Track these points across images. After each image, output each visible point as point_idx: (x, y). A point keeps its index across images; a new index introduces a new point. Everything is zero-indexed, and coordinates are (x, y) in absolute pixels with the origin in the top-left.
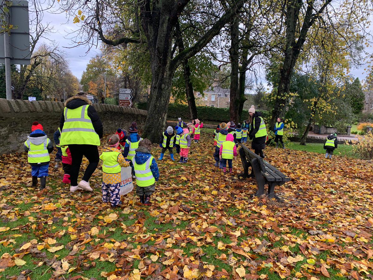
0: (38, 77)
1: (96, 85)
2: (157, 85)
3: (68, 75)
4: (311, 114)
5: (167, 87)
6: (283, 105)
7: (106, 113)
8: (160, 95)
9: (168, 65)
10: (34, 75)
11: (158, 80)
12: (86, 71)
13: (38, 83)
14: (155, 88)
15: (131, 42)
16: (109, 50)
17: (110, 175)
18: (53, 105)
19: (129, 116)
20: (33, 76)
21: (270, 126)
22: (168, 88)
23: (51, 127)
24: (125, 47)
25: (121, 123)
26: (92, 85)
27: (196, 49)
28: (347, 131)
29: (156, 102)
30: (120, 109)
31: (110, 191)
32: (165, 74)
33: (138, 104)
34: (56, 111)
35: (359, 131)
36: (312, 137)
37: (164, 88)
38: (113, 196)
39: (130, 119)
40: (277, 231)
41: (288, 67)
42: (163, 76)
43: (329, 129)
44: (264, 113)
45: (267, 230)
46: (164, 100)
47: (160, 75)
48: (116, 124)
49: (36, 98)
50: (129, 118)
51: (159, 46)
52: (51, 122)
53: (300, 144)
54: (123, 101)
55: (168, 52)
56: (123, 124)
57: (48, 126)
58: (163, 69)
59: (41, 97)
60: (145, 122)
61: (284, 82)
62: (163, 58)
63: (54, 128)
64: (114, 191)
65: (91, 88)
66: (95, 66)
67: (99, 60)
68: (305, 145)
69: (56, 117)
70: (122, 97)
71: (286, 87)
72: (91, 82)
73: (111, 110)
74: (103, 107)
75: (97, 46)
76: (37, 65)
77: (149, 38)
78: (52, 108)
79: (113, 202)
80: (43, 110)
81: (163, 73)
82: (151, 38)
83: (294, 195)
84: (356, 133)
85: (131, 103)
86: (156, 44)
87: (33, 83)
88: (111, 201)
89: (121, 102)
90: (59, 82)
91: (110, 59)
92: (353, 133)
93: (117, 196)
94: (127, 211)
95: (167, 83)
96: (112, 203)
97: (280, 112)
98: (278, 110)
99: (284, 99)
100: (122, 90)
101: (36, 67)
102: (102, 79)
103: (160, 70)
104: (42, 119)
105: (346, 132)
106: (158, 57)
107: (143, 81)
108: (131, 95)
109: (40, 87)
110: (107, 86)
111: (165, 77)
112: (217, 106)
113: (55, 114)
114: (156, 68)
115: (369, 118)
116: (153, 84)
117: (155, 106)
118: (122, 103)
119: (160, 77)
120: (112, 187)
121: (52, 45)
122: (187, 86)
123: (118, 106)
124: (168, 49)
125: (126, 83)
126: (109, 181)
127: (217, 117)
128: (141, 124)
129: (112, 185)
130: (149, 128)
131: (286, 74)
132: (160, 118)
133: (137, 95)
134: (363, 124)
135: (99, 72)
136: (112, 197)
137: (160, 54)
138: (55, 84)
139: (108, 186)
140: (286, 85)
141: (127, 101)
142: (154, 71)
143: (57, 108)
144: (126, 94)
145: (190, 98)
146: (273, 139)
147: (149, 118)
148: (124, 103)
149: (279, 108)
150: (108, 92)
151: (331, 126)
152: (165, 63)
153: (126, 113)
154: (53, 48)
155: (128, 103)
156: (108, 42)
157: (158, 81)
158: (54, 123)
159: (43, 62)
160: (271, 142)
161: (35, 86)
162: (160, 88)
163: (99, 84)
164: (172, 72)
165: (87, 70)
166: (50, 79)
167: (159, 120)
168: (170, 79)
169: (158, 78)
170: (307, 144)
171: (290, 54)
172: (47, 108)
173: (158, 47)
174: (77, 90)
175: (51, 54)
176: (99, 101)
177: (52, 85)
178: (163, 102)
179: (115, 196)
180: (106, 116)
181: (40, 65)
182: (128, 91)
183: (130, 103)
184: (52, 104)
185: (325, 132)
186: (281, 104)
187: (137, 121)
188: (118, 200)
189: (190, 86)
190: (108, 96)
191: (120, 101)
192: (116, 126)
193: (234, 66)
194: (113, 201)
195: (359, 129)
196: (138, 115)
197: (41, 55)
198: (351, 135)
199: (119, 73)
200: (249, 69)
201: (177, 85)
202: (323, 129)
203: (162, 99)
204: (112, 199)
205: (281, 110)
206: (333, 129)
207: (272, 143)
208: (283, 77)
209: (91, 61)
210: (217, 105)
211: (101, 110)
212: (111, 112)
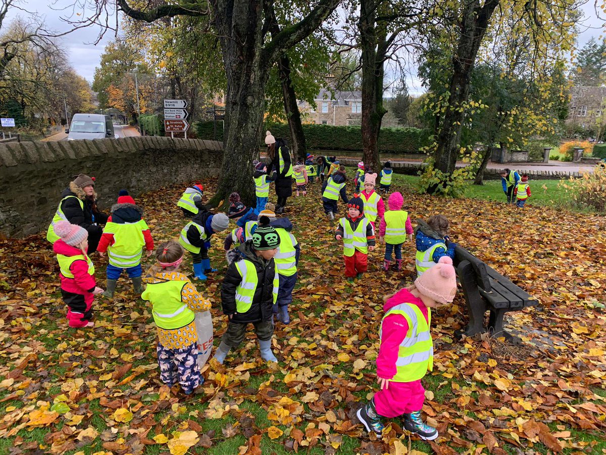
0: (13, 80)
1: (121, 93)
2: (238, 99)
3: (68, 74)
4: (508, 138)
5: (256, 101)
6: (459, 123)
7: (144, 154)
8: (244, 118)
9: (257, 58)
10: (7, 77)
11: (239, 88)
12: (100, 67)
13: (17, 92)
14: (235, 103)
15: (180, 14)
16: (138, 30)
17: (172, 332)
18: (38, 149)
19: (188, 154)
20: (5, 80)
21: (435, 161)
22: (259, 103)
23: (40, 193)
24: (168, 22)
25: (174, 168)
26: (115, 92)
27: (309, 25)
28: (543, 156)
29: (239, 132)
30: (170, 143)
31: (176, 363)
32: (252, 76)
33: (198, 125)
34: (46, 160)
35: (562, 156)
36: (491, 170)
37: (251, 104)
38: (184, 372)
39: (189, 160)
40: (552, 447)
41: (468, 53)
42: (248, 81)
43: (516, 154)
44: (412, 131)
45: (531, 445)
46: (252, 127)
47: (243, 79)
48: (165, 171)
49: (15, 120)
50: (186, 157)
51: (239, 22)
52: (38, 183)
53: (474, 184)
54: (173, 123)
55: (256, 33)
56: (176, 171)
57: (34, 191)
58: (247, 66)
59: (24, 117)
60: (215, 162)
61: (460, 82)
62: (246, 45)
63: (45, 193)
64: (185, 359)
65: (113, 97)
66: (116, 58)
67: (121, 47)
68: (482, 185)
69: (46, 173)
70: (169, 115)
71: (463, 91)
72: (111, 86)
73: (152, 146)
74: (137, 143)
75: (116, 30)
76: (9, 59)
77: (216, 6)
78: (36, 156)
79: (187, 384)
80: (18, 161)
81: (248, 76)
82: (221, 6)
83: (532, 321)
84: (557, 159)
85: (186, 125)
86: (231, 17)
87: (7, 93)
88: (182, 383)
89: (168, 123)
90: (53, 90)
91: (141, 44)
92: (552, 159)
93: (193, 371)
94: (216, 410)
95: (257, 94)
96: (185, 386)
97: (453, 136)
98: (449, 133)
99: (460, 111)
100: (168, 102)
101: (9, 64)
102: (131, 81)
103: (241, 68)
104: (18, 179)
105: (542, 158)
106: (238, 43)
107: (205, 86)
108: (184, 111)
109: (19, 97)
110: (140, 91)
111: (252, 82)
112: (332, 122)
113: (45, 167)
114: (235, 65)
115: (576, 132)
116: (231, 97)
117: (237, 139)
118: (170, 125)
119: (242, 84)
120: (180, 353)
121: (33, 21)
122: (285, 91)
123: (165, 138)
124: (256, 26)
125: (173, 88)
126: (173, 343)
127: (335, 142)
128: (210, 166)
129: (181, 350)
130: (228, 180)
131: (463, 67)
132: (247, 161)
133: (195, 108)
134: (568, 143)
135: (125, 68)
136: (183, 374)
137: (240, 37)
138: (47, 92)
139: (171, 353)
140: (463, 86)
141: (179, 121)
142: (231, 71)
143: (47, 153)
144: (175, 110)
145: (291, 114)
146: (440, 183)
147: (228, 162)
148: (174, 125)
149: (450, 128)
150: (144, 104)
151: (519, 149)
152: (251, 56)
153: (181, 149)
154: (36, 26)
155: (180, 125)
156: (136, 15)
157: (240, 92)
158: (45, 185)
159: (19, 53)
160: (436, 190)
161: (10, 98)
162: (245, 105)
163: (127, 90)
164: (265, 71)
165: (102, 64)
166: (37, 83)
167: (245, 165)
168: (261, 85)
169: (239, 85)
170: (485, 182)
171: (471, 30)
172: (26, 155)
173: (237, 24)
174: (89, 101)
175: (33, 37)
176: (129, 120)
177: (40, 95)
178: (251, 130)
179: (189, 371)
180: (145, 160)
181: (16, 59)
182: (180, 104)
183: (184, 126)
184: (36, 146)
185: (509, 159)
186: (455, 123)
187: (201, 162)
188: (197, 377)
189: (291, 92)
190: (143, 111)
191: (166, 122)
192: (165, 175)
193: (369, 54)
194: (186, 381)
195: (561, 152)
196: (202, 152)
197: (15, 39)
198: (550, 162)
199: (161, 71)
200: (390, 57)
201: (269, 92)
202: (506, 156)
203: (250, 125)
204: (184, 378)
205: (455, 133)
206: (521, 153)
207: (439, 190)
208: (457, 72)
209: (107, 48)
210: (332, 119)
211: (134, 149)
212: (154, 151)
